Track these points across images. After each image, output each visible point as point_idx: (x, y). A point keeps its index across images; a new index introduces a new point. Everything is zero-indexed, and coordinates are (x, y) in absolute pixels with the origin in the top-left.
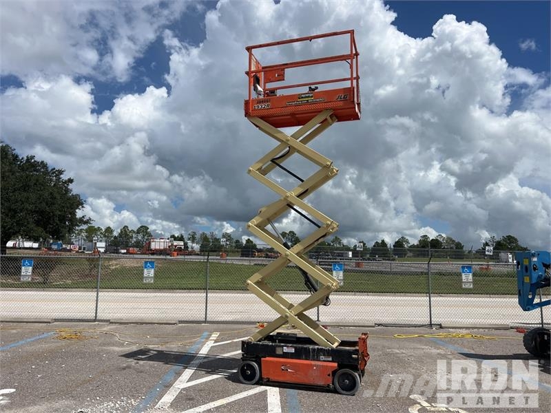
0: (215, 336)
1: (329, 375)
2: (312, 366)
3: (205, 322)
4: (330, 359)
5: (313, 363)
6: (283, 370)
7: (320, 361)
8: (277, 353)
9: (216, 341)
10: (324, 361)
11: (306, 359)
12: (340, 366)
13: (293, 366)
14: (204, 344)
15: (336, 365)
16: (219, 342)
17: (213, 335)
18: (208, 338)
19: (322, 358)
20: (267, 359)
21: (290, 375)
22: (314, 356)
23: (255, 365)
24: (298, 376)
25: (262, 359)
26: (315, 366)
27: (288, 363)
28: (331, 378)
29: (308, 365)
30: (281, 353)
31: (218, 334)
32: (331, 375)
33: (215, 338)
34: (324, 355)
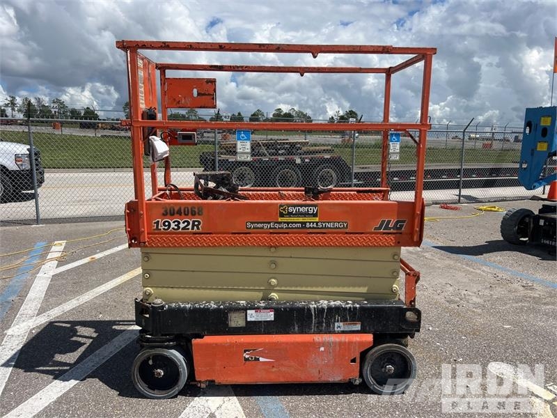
0: (58, 249)
1: (354, 361)
2: (316, 345)
3: (37, 220)
4: (358, 327)
5: (318, 338)
6: (246, 360)
7: (334, 332)
8: (233, 324)
9: (61, 262)
10: (343, 332)
11: (302, 332)
12: (378, 340)
13: (271, 350)
14: (37, 269)
15: (369, 338)
16: (67, 263)
17: (53, 248)
18: (43, 257)
19: (339, 326)
20: (208, 339)
21: (265, 369)
22: (320, 323)
23: (176, 355)
24: (283, 369)
25: (194, 341)
26: (323, 344)
27: (260, 344)
28: (356, 366)
29: (304, 344)
30: (242, 323)
31: (64, 243)
32: (358, 360)
33: (59, 255)
34: (344, 320)
